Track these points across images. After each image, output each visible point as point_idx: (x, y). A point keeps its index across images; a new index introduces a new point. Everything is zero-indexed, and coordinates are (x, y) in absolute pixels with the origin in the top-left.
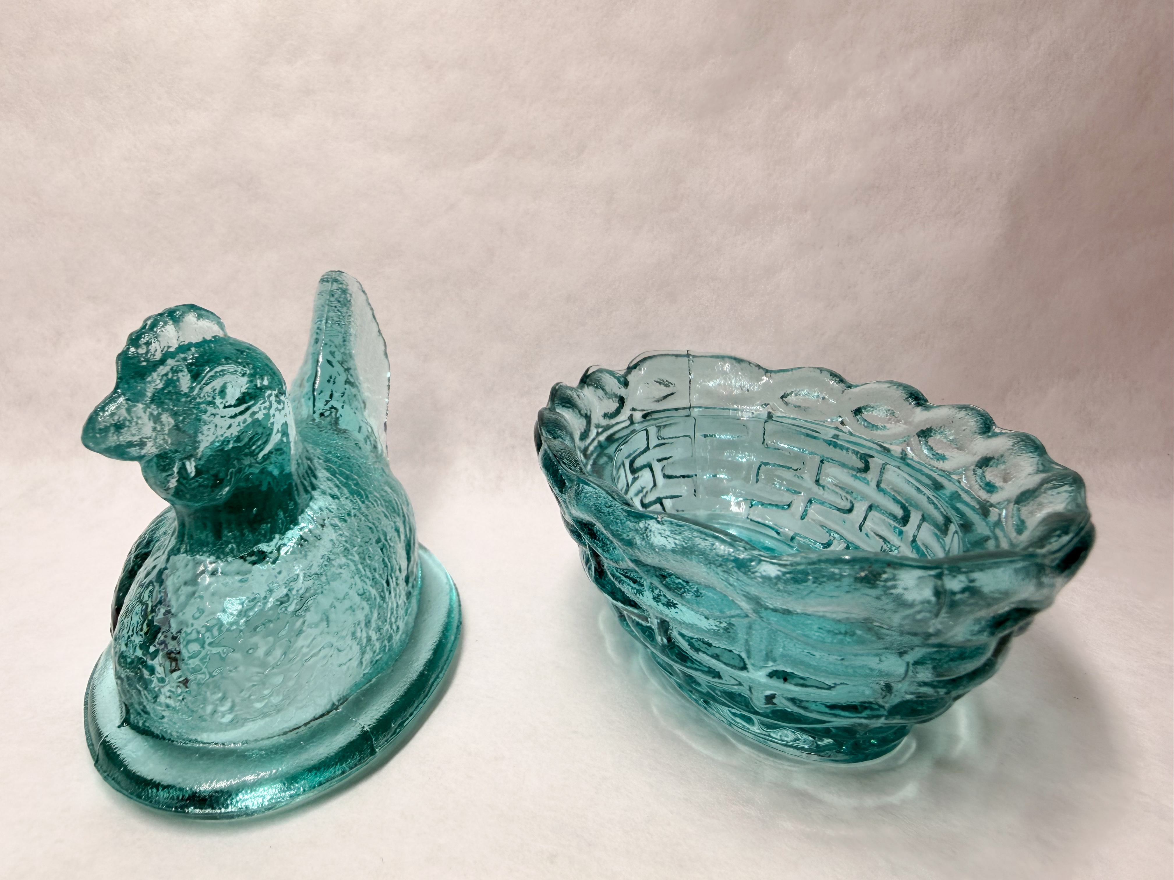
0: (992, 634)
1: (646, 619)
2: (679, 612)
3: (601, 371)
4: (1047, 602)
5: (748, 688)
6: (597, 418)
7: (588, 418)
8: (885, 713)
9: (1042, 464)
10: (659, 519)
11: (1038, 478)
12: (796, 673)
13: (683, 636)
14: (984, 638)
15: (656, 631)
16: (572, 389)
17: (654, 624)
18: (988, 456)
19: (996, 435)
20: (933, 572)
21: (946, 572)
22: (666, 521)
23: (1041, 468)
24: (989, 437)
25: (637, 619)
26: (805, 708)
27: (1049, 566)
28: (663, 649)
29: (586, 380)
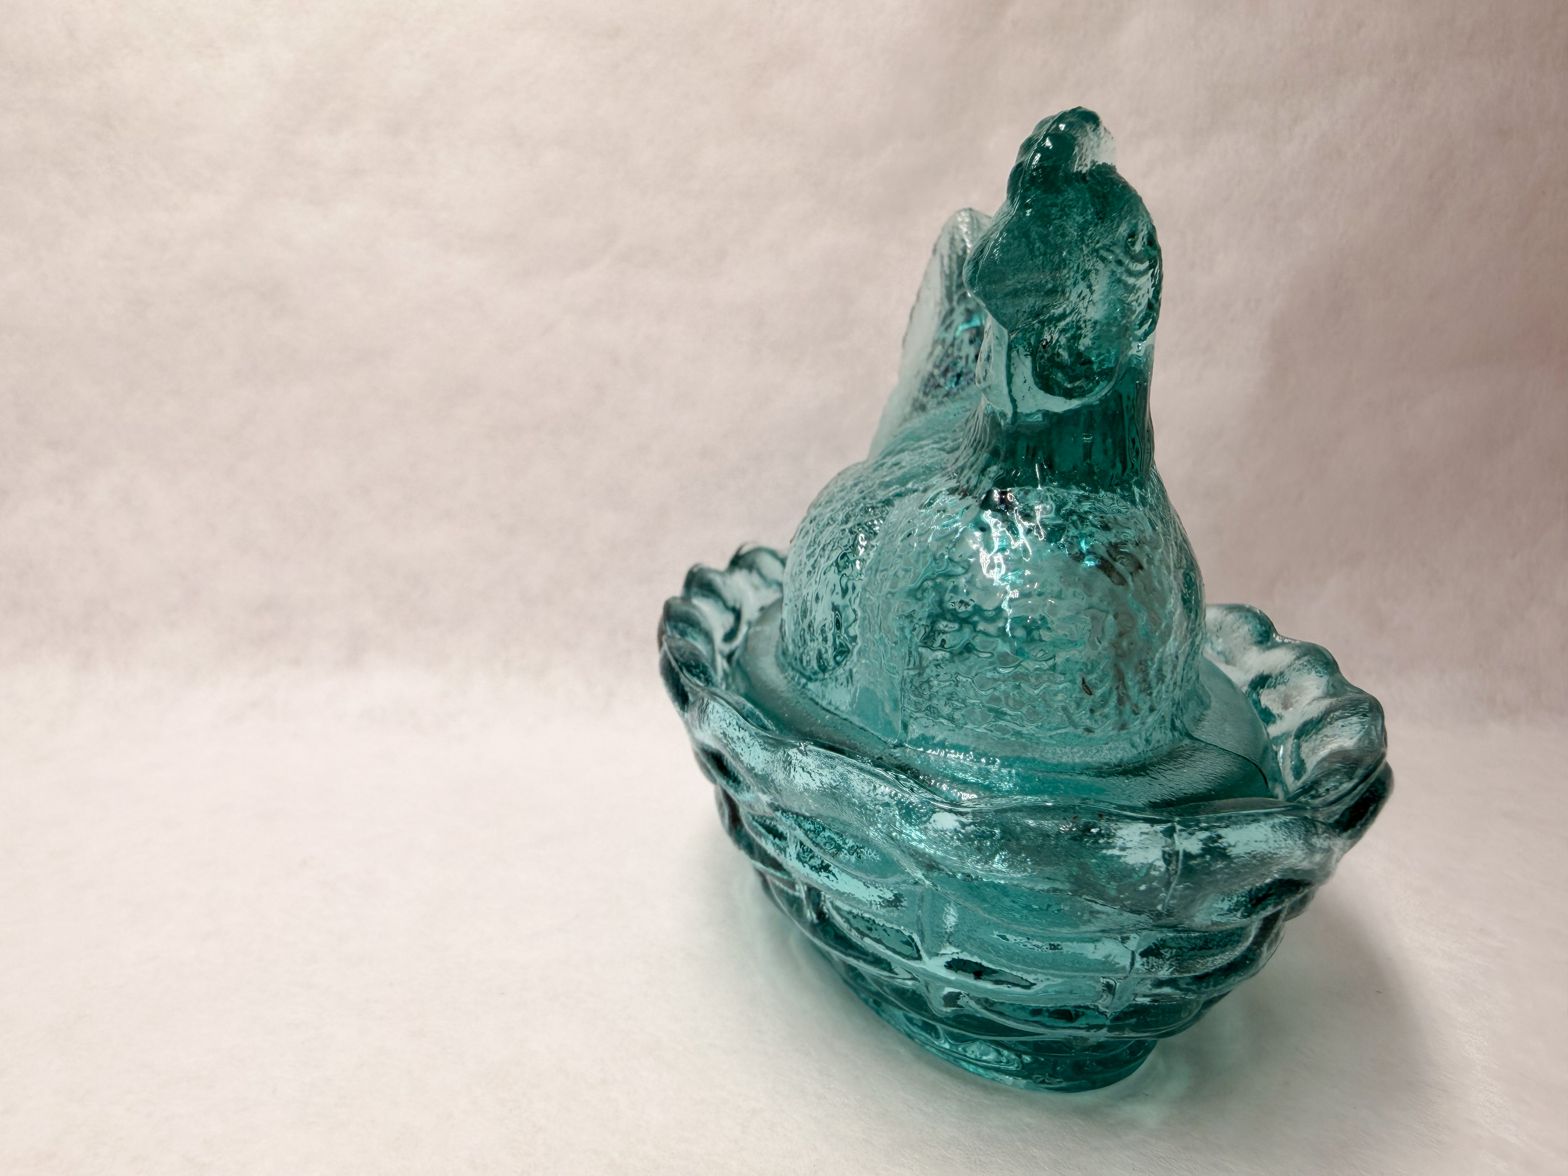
0: (1249, 913)
1: (792, 885)
2: (831, 877)
3: (758, 550)
4: (1324, 872)
5: (924, 983)
6: (750, 613)
7: (737, 614)
8: (1108, 1023)
9: (1333, 685)
10: (802, 748)
11: (1326, 703)
12: (985, 964)
13: (837, 909)
14: (1237, 920)
15: (805, 902)
16: (716, 572)
17: (801, 892)
18: (1265, 673)
19: (1275, 645)
20: (1159, 828)
21: (1178, 827)
22: (810, 751)
23: (1332, 691)
24: (1269, 648)
25: (782, 886)
26: (1001, 1014)
27: (1323, 823)
28: (813, 928)
29: (739, 561)
